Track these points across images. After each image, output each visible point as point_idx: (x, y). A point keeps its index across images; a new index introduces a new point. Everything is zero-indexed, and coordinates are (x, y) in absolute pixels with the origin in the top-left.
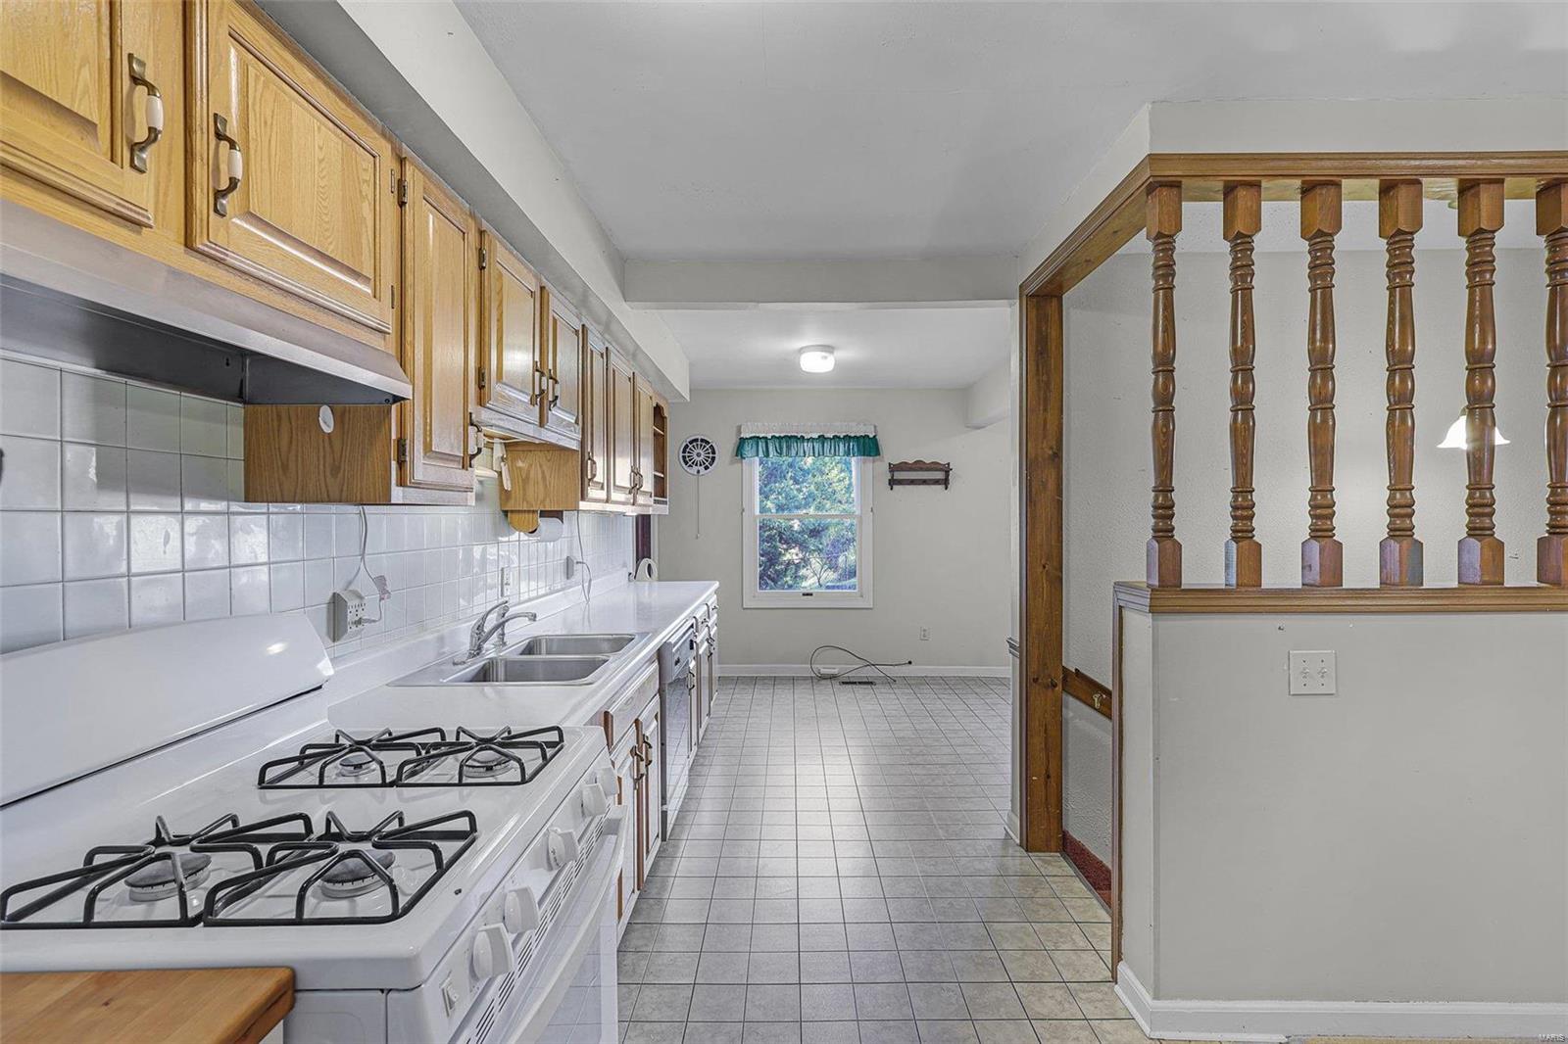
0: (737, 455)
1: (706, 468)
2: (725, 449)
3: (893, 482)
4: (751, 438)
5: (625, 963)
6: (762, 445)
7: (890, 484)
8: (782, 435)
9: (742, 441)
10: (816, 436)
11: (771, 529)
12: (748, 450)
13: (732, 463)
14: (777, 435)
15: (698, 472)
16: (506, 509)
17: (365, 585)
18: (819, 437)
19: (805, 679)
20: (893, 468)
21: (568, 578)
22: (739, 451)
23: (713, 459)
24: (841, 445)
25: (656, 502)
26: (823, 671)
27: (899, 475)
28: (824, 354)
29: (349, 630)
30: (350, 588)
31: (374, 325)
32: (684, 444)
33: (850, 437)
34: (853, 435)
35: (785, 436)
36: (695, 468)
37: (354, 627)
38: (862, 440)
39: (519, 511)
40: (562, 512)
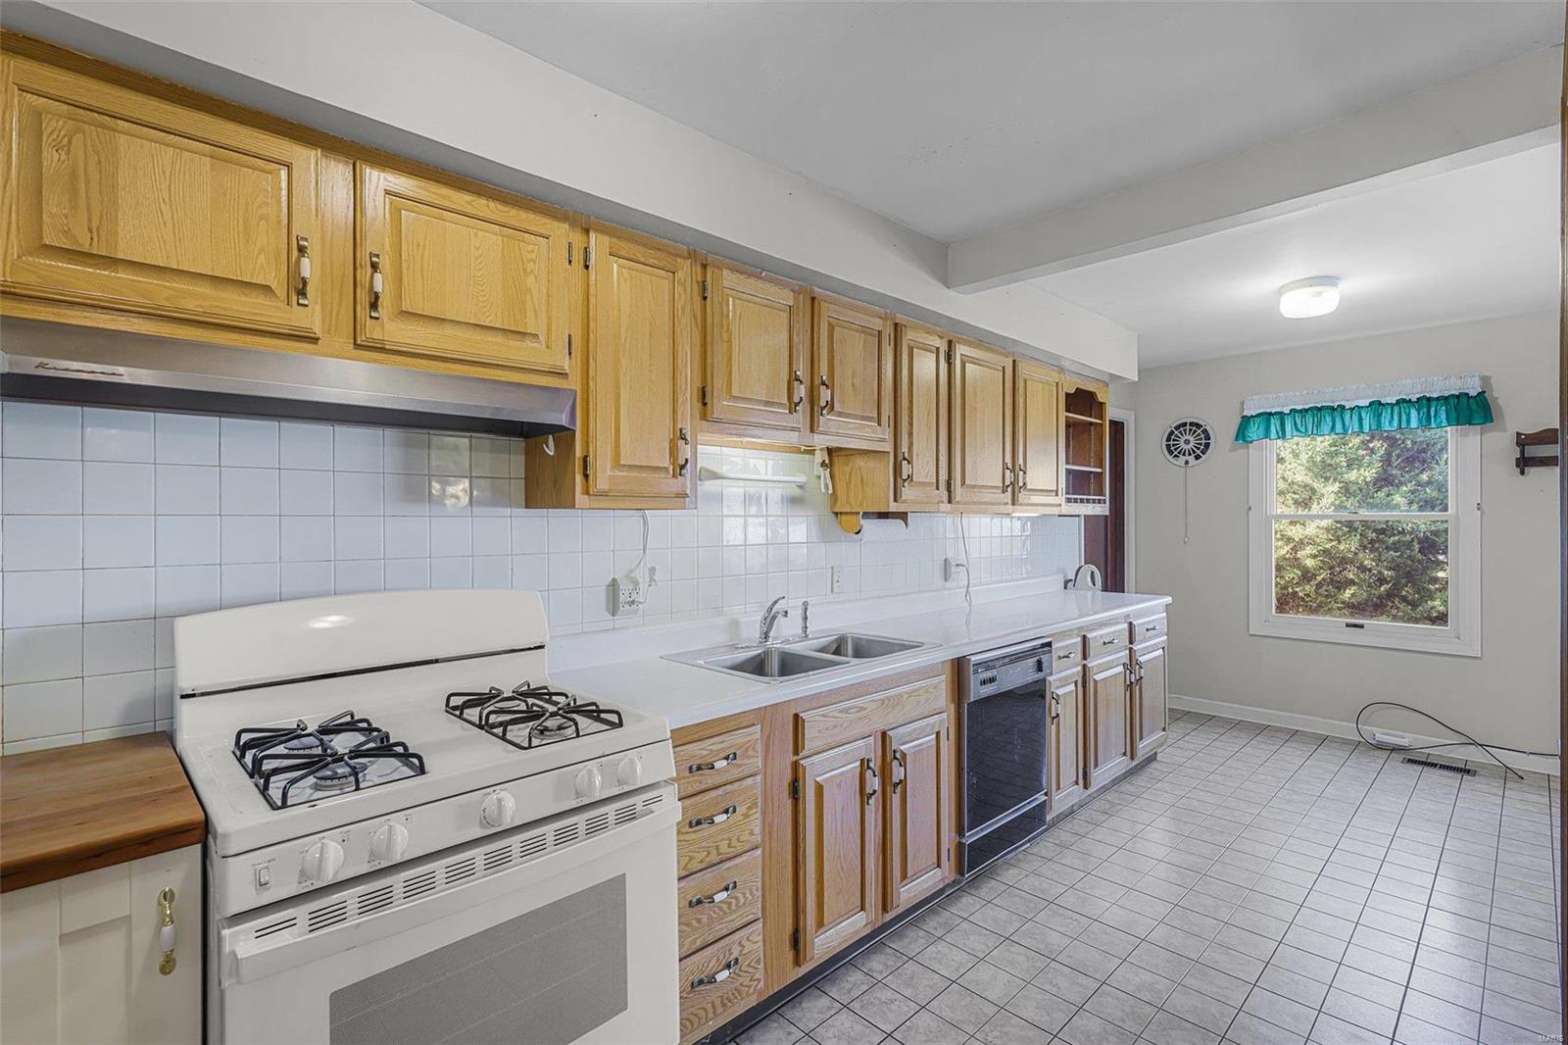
0: (1236, 440)
1: (1197, 457)
2: (1222, 431)
3: (1524, 463)
4: (1258, 415)
5: (849, 979)
6: (1275, 423)
7: (1518, 466)
8: (1307, 407)
9: (1246, 420)
10: (1365, 402)
11: (1403, 532)
12: (1254, 431)
13: (1233, 449)
14: (1299, 408)
15: (1187, 462)
16: (836, 511)
17: (642, 575)
18: (1371, 404)
19: (1345, 742)
20: (1523, 441)
21: (946, 580)
22: (1241, 434)
23: (1207, 446)
24: (1414, 413)
25: (1069, 500)
26: (1380, 737)
27: (1536, 451)
28: (1315, 289)
29: (621, 608)
30: (632, 575)
31: (547, 370)
32: (1170, 430)
33: (1429, 399)
34: (1435, 395)
35: (1311, 409)
36: (1183, 459)
37: (627, 607)
38: (1453, 401)
39: (846, 513)
40: (907, 513)
